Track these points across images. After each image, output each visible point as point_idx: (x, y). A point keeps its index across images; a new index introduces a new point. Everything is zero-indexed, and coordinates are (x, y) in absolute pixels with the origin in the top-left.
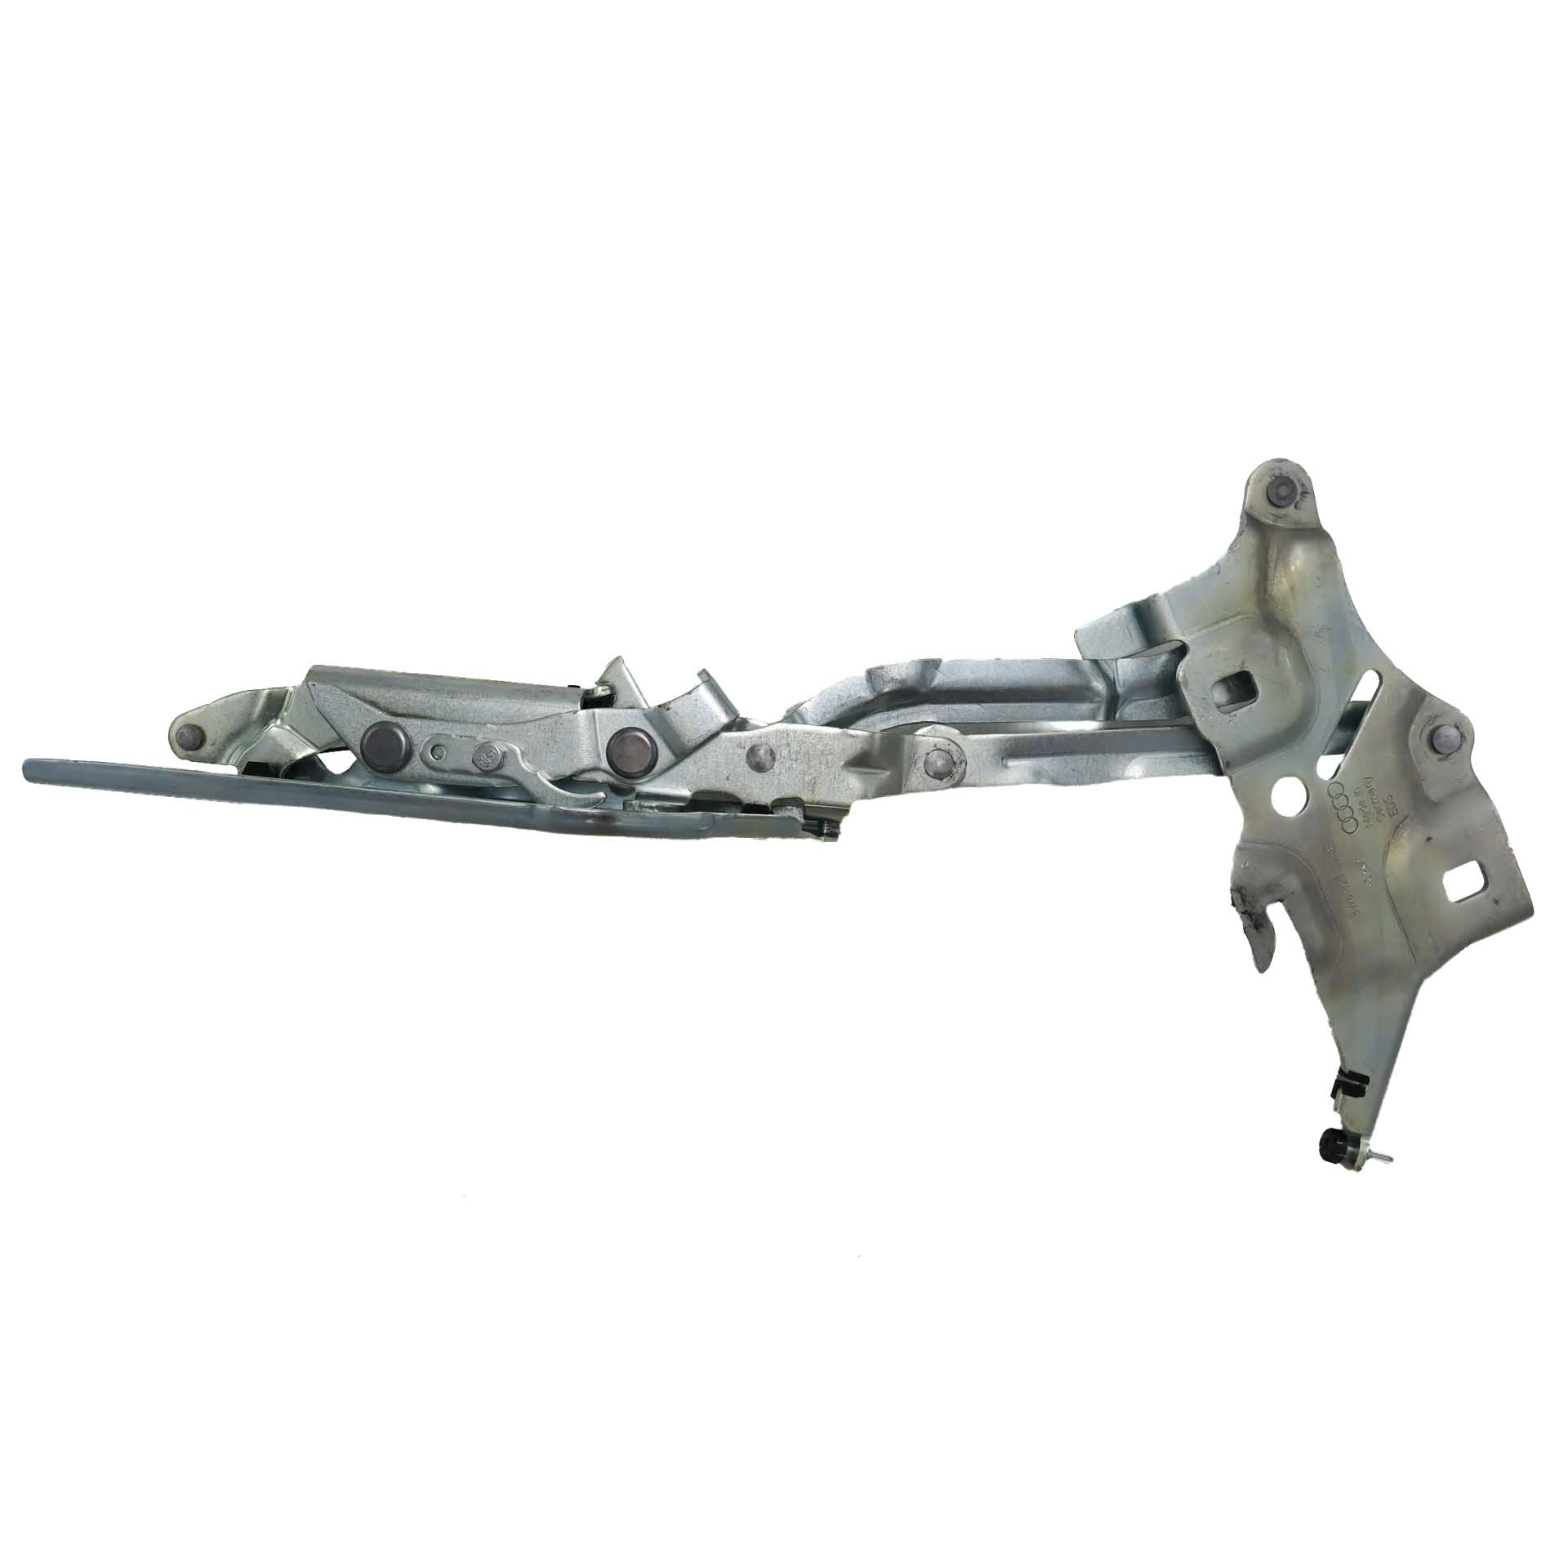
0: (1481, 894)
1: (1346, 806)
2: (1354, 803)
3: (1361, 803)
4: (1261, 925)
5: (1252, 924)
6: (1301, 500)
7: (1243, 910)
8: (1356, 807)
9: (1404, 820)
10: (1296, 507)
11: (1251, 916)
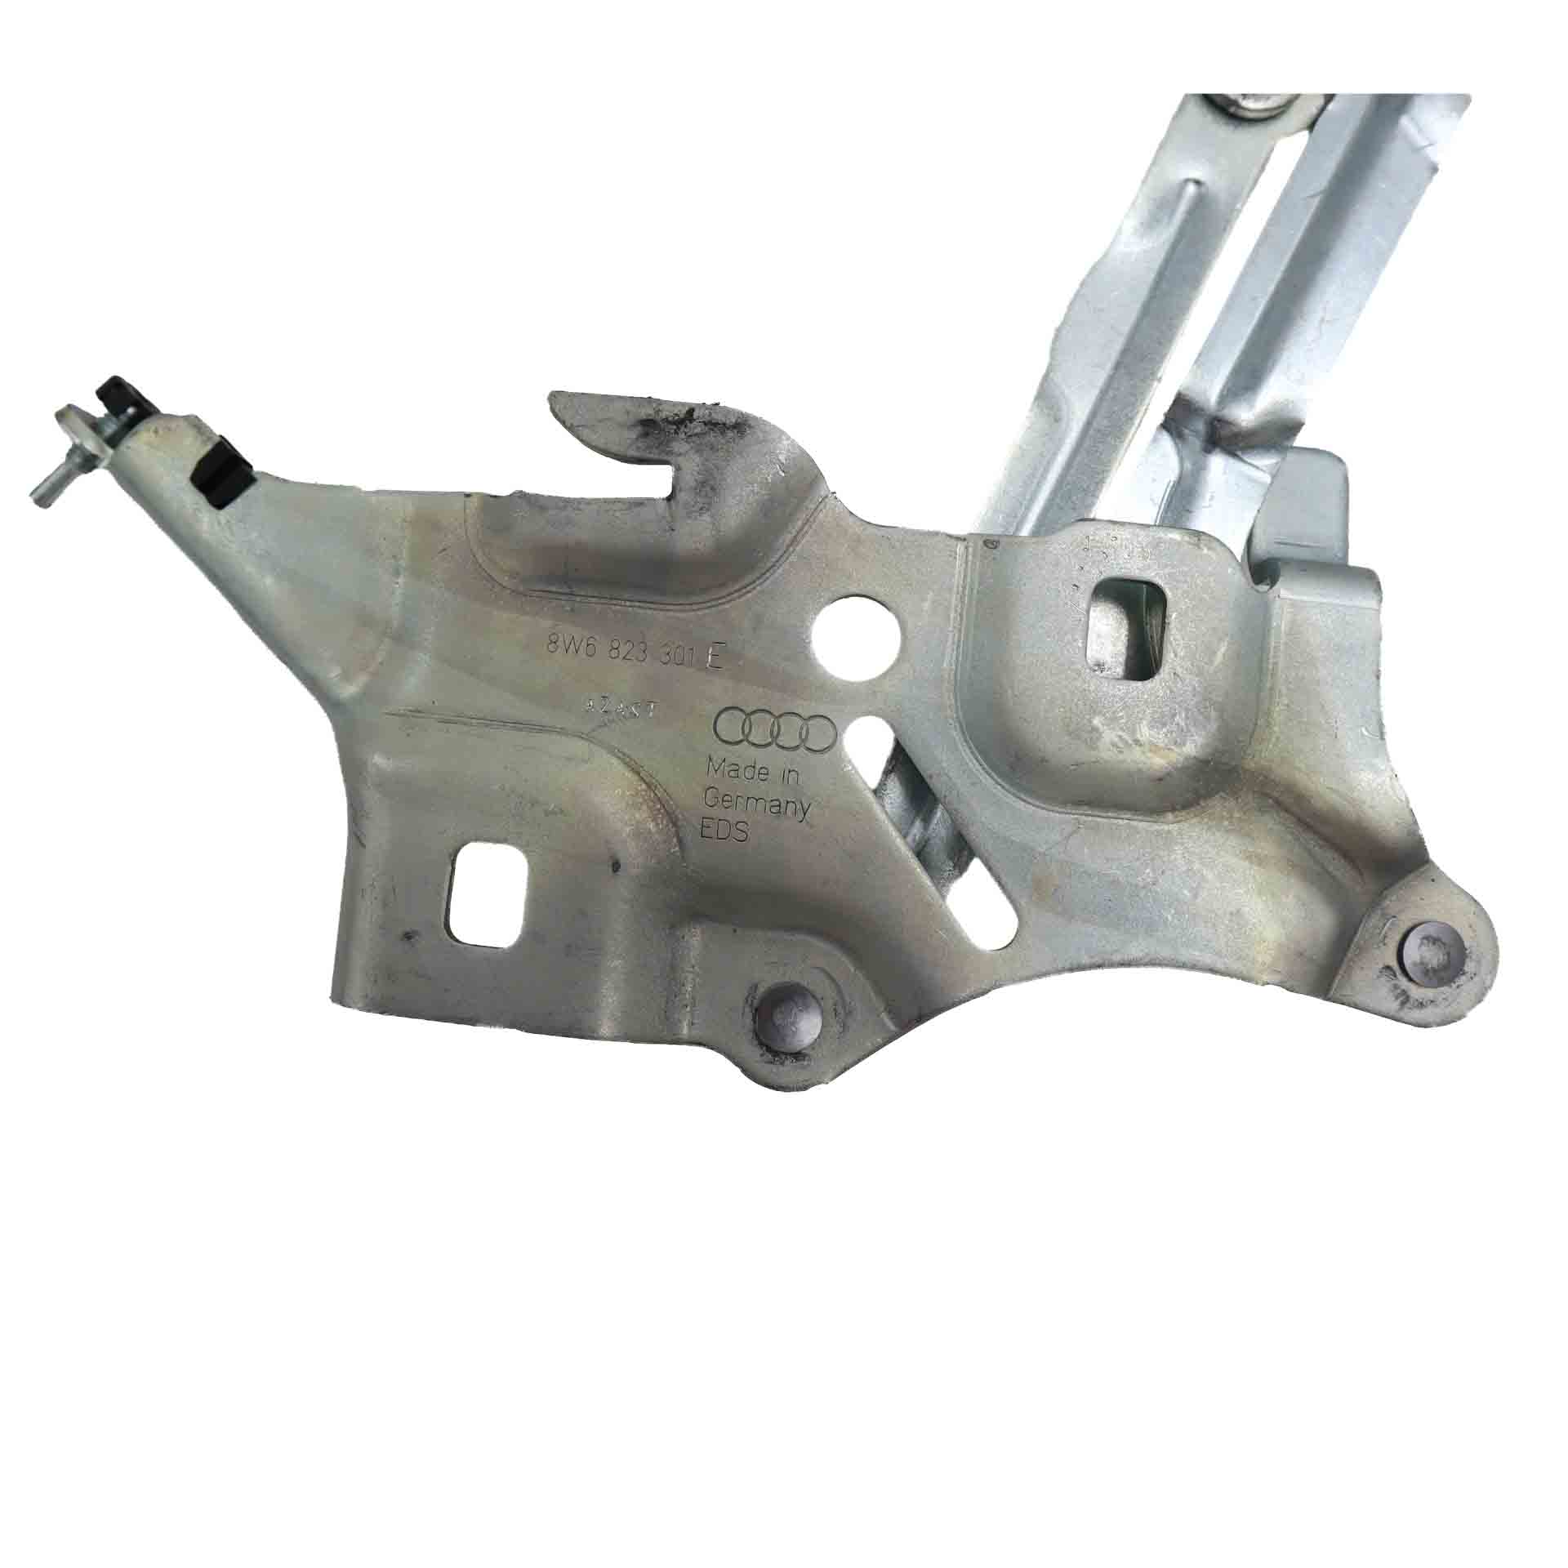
0: (443, 920)
1: (775, 737)
2: (774, 759)
3: (763, 773)
4: (646, 435)
5: (658, 418)
6: (1396, 987)
7: (695, 415)
8: (761, 757)
9: (680, 841)
10: (1388, 968)
11: (674, 423)
